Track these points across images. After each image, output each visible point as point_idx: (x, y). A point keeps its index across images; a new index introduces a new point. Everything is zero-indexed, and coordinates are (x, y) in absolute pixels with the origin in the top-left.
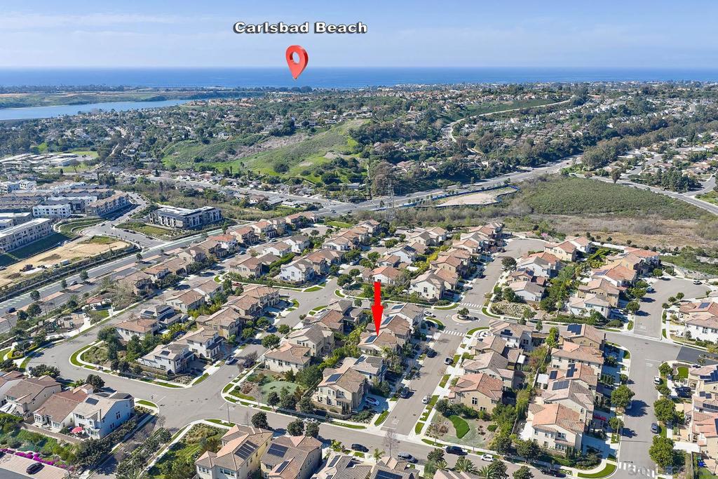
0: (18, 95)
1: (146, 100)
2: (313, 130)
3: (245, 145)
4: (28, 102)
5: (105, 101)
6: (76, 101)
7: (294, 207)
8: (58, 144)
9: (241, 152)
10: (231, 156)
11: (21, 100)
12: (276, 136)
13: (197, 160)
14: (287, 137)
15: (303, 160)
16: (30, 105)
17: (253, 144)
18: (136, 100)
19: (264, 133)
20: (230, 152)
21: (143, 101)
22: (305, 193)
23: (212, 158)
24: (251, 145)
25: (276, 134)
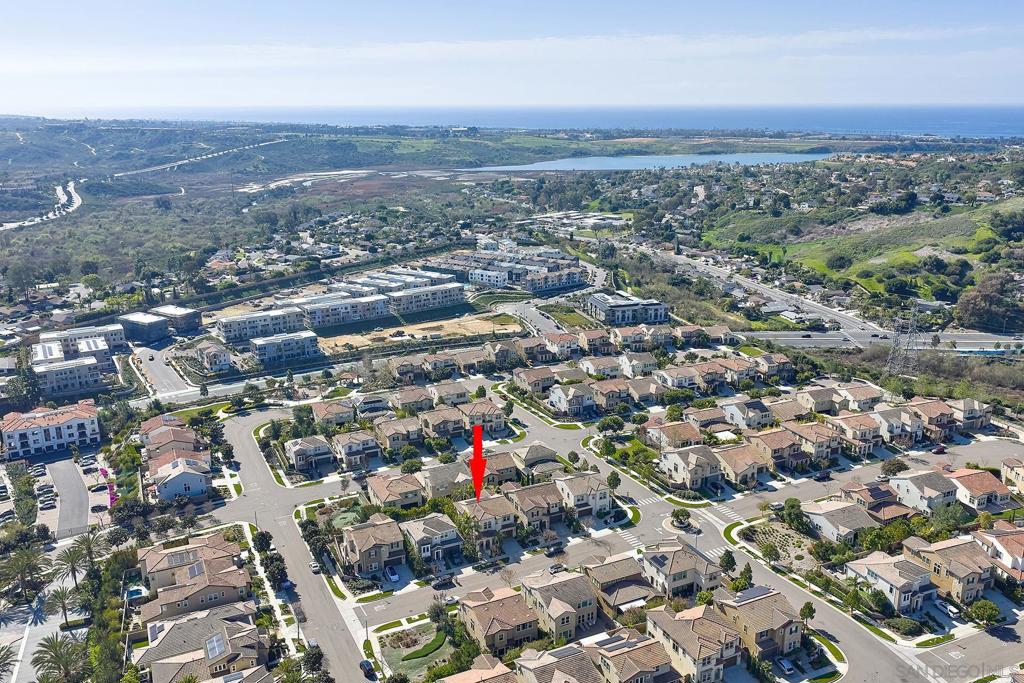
0: (645, 141)
1: (801, 152)
2: (946, 210)
3: (822, 222)
4: (654, 149)
5: (746, 151)
6: (709, 149)
7: (794, 321)
8: (610, 202)
9: (810, 233)
10: (791, 237)
11: (647, 146)
12: (877, 214)
13: (742, 239)
14: (896, 216)
15: (880, 254)
16: (654, 153)
17: (835, 222)
18: (787, 152)
19: (863, 207)
20: (792, 232)
21: (796, 152)
22: (839, 305)
23: (763, 237)
24: (830, 224)
25: (880, 210)
